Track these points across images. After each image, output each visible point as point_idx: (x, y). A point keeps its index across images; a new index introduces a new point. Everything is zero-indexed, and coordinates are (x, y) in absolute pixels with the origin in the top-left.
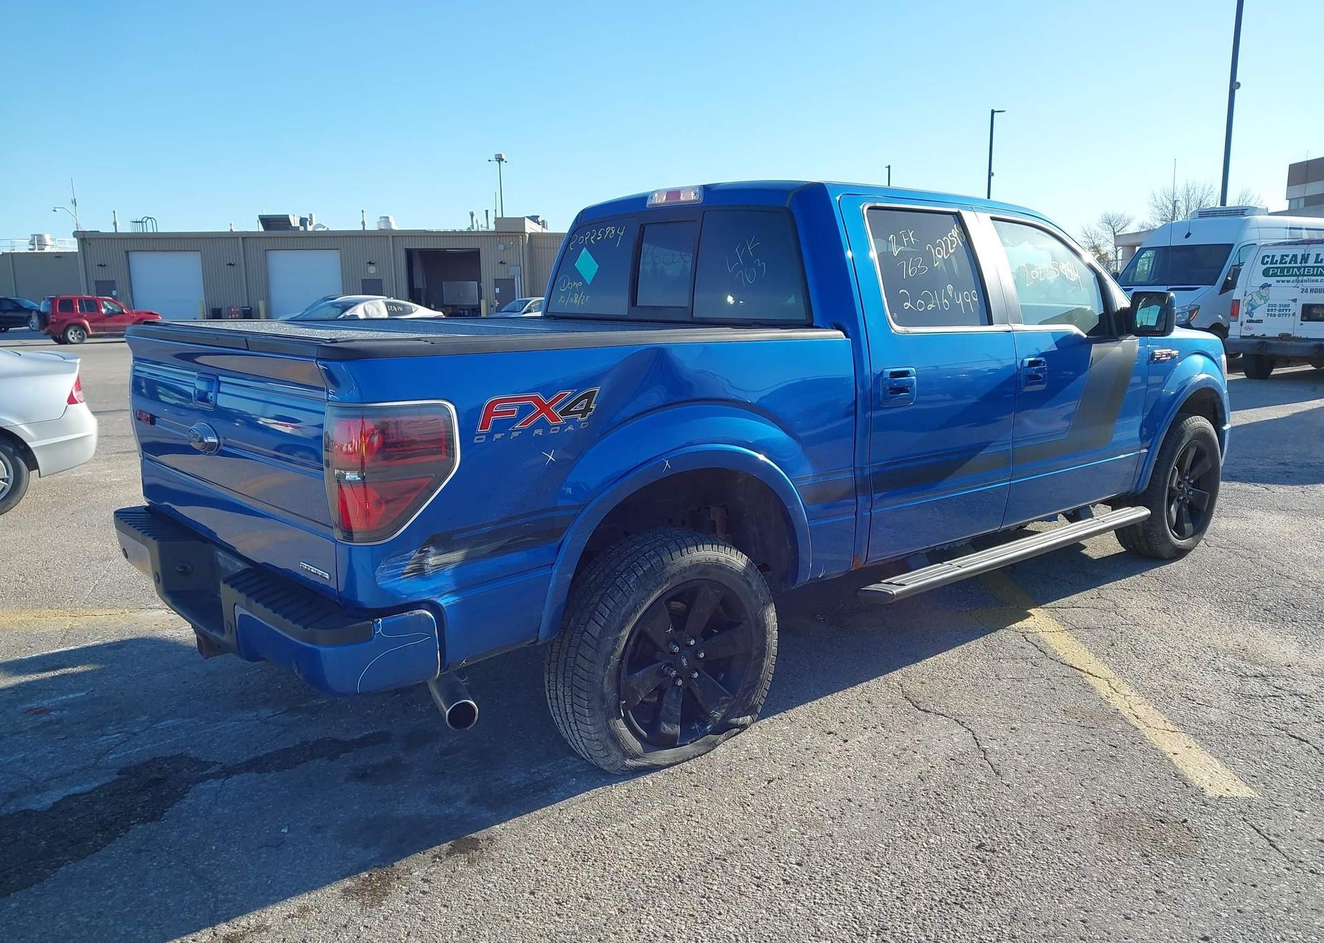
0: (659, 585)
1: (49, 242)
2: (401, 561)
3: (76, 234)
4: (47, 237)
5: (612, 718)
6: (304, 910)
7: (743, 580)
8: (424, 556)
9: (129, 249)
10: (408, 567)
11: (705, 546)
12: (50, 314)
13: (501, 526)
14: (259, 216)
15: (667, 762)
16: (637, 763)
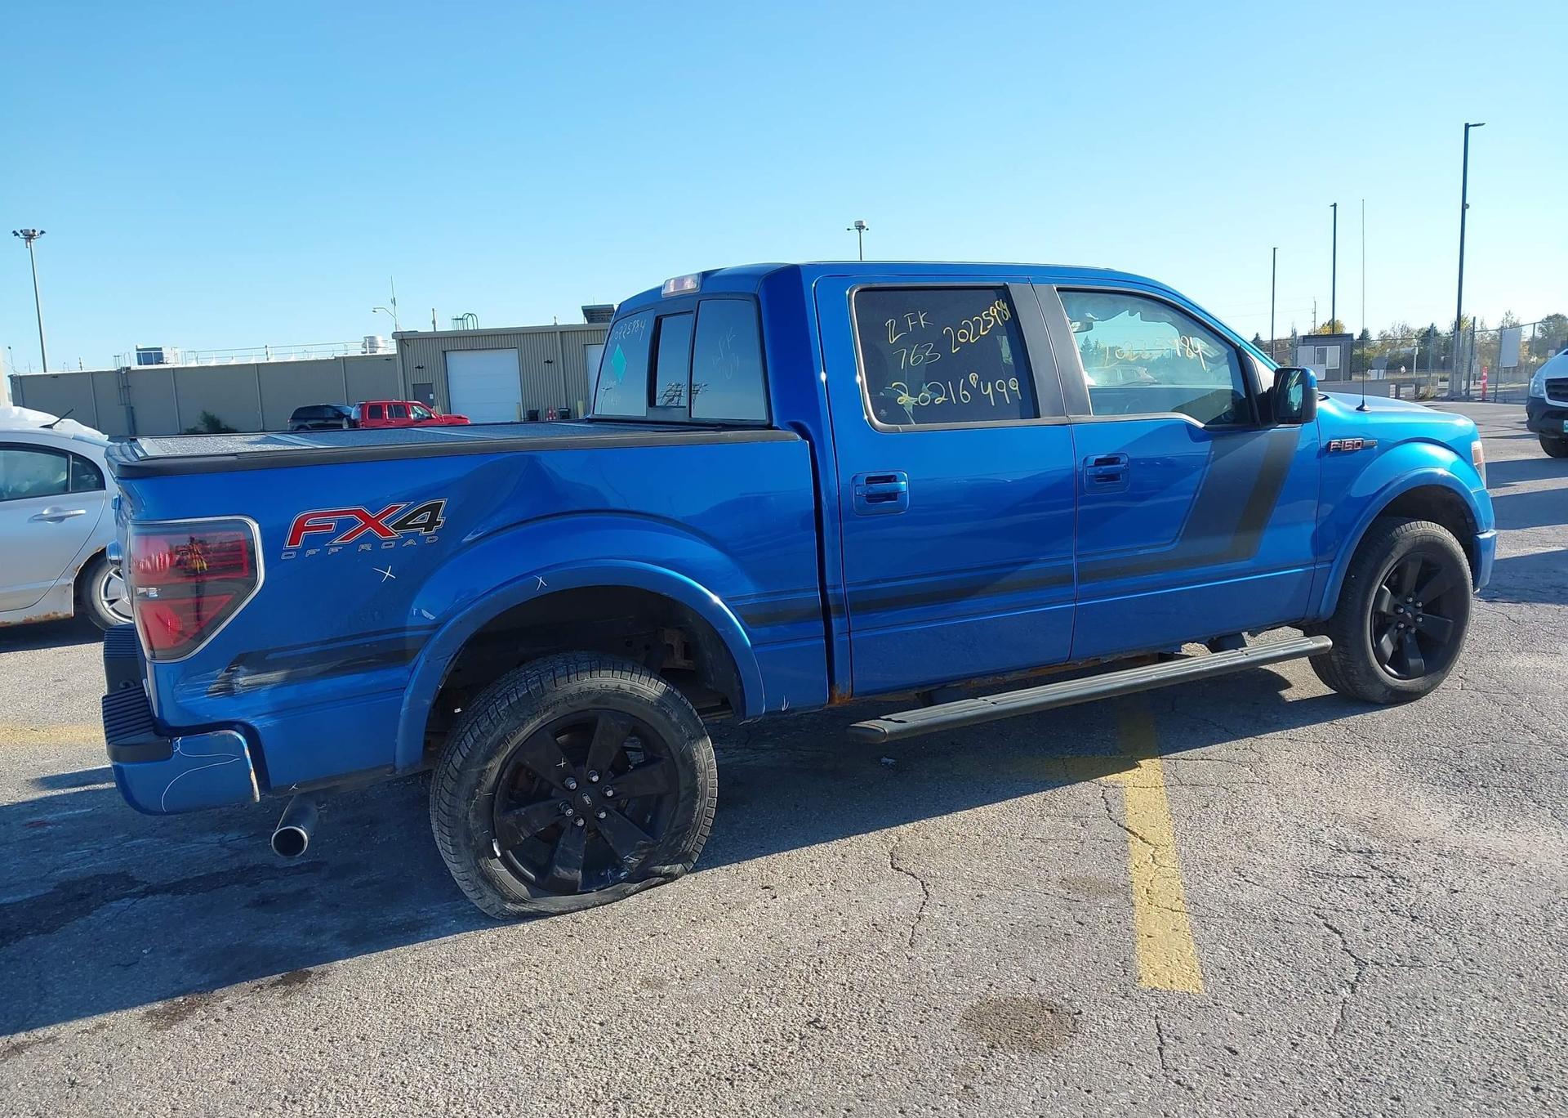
0: (535, 714)
1: (381, 344)
2: (206, 680)
3: (394, 335)
4: (379, 339)
5: (483, 856)
6: (101, 1026)
7: (658, 711)
8: (232, 675)
9: (447, 349)
10: (213, 686)
11: (602, 672)
12: (360, 421)
13: (330, 646)
14: (583, 307)
15: (558, 910)
16: (521, 908)
